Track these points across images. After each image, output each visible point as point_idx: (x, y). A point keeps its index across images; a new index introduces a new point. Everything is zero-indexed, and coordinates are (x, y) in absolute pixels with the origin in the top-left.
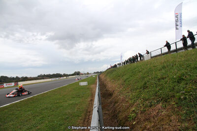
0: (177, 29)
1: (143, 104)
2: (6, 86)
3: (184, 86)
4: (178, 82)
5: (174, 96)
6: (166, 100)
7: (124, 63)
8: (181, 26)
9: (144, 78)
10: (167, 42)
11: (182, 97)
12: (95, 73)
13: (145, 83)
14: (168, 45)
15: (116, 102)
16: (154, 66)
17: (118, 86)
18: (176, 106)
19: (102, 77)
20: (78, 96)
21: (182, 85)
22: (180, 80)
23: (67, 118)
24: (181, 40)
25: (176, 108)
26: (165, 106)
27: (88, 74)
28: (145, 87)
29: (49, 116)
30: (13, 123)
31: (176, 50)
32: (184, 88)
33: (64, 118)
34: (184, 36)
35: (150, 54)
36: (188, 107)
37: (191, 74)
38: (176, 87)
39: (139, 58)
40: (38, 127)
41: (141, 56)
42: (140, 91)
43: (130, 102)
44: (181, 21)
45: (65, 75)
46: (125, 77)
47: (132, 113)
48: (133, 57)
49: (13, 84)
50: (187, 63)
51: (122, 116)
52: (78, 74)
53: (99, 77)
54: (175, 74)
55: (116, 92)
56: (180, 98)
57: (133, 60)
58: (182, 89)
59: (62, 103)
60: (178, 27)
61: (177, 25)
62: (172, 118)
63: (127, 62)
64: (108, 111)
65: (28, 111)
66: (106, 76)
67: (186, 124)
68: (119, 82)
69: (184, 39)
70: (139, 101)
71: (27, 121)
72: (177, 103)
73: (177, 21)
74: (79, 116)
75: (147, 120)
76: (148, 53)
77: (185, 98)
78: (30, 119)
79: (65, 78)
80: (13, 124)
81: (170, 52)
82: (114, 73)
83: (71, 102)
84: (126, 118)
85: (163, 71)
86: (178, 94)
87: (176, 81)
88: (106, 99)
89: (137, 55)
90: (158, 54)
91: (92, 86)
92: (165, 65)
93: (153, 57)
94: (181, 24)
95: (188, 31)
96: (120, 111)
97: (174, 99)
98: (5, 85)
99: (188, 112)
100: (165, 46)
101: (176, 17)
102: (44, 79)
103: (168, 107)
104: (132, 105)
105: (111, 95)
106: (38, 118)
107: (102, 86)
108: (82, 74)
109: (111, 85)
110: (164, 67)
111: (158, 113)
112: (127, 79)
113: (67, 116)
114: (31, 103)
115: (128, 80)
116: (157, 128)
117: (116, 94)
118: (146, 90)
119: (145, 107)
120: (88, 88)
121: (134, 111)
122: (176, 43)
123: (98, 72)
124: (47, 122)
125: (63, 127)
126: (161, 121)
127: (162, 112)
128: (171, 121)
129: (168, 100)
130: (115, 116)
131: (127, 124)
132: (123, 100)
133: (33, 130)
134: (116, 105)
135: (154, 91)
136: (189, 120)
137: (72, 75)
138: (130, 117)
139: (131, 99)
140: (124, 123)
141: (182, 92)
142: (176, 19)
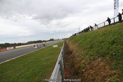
0: (115, 9)
1: (90, 59)
3: (116, 46)
4: (112, 44)
5: (109, 53)
6: (103, 56)
8: (118, 7)
9: (91, 41)
10: (108, 18)
11: (113, 54)
12: (63, 39)
13: (92, 45)
14: (109, 20)
15: (74, 58)
16: (98, 34)
17: (76, 47)
18: (109, 60)
19: (67, 42)
20: (52, 54)
21: (114, 46)
22: (113, 43)
24: (118, 16)
26: (103, 60)
27: (59, 40)
28: (91, 47)
29: (33, 67)
30: (11, 71)
31: (114, 23)
32: (115, 48)
33: (41, 68)
34: (119, 13)
36: (117, 60)
37: (121, 39)
38: (111, 47)
40: (26, 74)
42: (88, 50)
43: (82, 57)
44: (118, 4)
45: (44, 41)
46: (80, 41)
47: (82, 64)
48: (86, 28)
49: (12, 48)
50: (119, 31)
51: (76, 66)
52: (52, 40)
53: (65, 42)
54: (110, 38)
55: (74, 51)
56: (112, 55)
58: (114, 48)
59: (41, 58)
60: (116, 8)
61: (115, 6)
65: (21, 64)
66: (69, 41)
67: (114, 71)
68: (77, 45)
69: (120, 16)
70: (87, 57)
71: (19, 70)
72: (110, 58)
73: (115, 3)
74: (51, 66)
75: (92, 68)
76: (96, 25)
77: (115, 55)
78: (21, 69)
80: (11, 72)
82: (74, 39)
83: (47, 58)
84: (79, 68)
85: (103, 37)
86: (111, 52)
87: (111, 44)
88: (68, 55)
89: (89, 27)
90: (102, 26)
93: (99, 28)
94: (118, 5)
96: (75, 63)
97: (108, 55)
98: (8, 48)
99: (116, 63)
100: (107, 21)
102: (31, 44)
104: (83, 59)
105: (71, 53)
106: (26, 68)
108: (55, 40)
109: (72, 47)
110: (104, 34)
111: (98, 64)
112: (81, 42)
113: (43, 67)
116: (97, 74)
117: (74, 52)
118: (92, 50)
119: (91, 60)
120: (58, 49)
121: (84, 63)
122: (114, 18)
123: (65, 39)
124: (31, 70)
125: (41, 73)
126: (99, 69)
127: (101, 63)
128: (105, 69)
129: (105, 56)
130: (72, 66)
131: (79, 71)
132: (78, 56)
133: (23, 75)
134: (74, 59)
135: (97, 50)
136: (117, 69)
137: (49, 41)
138: (81, 67)
139: (83, 55)
140: (78, 71)
141: (114, 50)
142: (115, 2)
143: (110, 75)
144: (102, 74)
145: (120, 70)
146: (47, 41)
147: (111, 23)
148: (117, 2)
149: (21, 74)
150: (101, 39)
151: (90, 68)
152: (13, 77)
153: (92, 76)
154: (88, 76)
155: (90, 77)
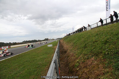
0: (107, 10)
3: (108, 46)
5: (102, 53)
6: (97, 55)
8: (110, 9)
9: (85, 41)
10: (101, 19)
11: (106, 53)
12: (57, 39)
13: (86, 45)
14: (101, 21)
16: (92, 34)
19: (62, 41)
22: (106, 42)
24: (109, 17)
25: (102, 60)
26: (96, 59)
28: (85, 47)
29: (28, 66)
31: (107, 24)
34: (111, 15)
35: (90, 27)
36: (109, 59)
37: (113, 39)
38: (104, 47)
40: (21, 73)
41: (85, 28)
42: (82, 50)
44: (110, 6)
47: (77, 63)
49: (7, 47)
56: (105, 54)
58: (107, 48)
61: (107, 8)
67: (107, 70)
70: (81, 56)
71: (14, 69)
72: (103, 57)
73: (107, 5)
74: (46, 65)
75: (85, 67)
77: (108, 54)
78: (16, 68)
82: (68, 39)
85: (97, 37)
86: (104, 51)
87: (103, 43)
90: (95, 27)
91: (55, 47)
93: (93, 28)
95: (114, 12)
98: (2, 48)
99: (109, 62)
100: (99, 21)
101: (107, 3)
103: (98, 59)
104: (77, 58)
106: (21, 67)
108: (50, 40)
110: (97, 35)
111: (92, 63)
116: (91, 72)
118: (86, 49)
119: (85, 59)
122: (106, 19)
124: (26, 69)
126: (93, 68)
127: (94, 62)
128: (99, 67)
133: (18, 74)
135: (90, 49)
136: (110, 67)
137: (44, 40)
139: (77, 55)
141: (106, 50)
143: (104, 73)
144: (96, 72)
145: (113, 69)
147: (103, 24)
150: (94, 39)
153: (86, 74)
155: (84, 75)
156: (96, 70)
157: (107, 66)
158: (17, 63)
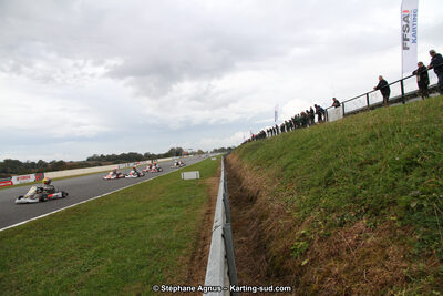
0: (405, 48)
1: (325, 221)
2: (18, 183)
3: (419, 179)
4: (405, 170)
5: (394, 203)
6: (376, 211)
7: (283, 128)
9: (327, 161)
10: (381, 78)
11: (413, 205)
12: (216, 151)
13: (330, 174)
14: (383, 87)
15: (263, 217)
16: (352, 135)
17: (269, 180)
18: (398, 224)
19: (233, 160)
20: (179, 203)
21: (414, 177)
22: (409, 165)
23: (155, 252)
24: (414, 73)
25: (398, 228)
26: (375, 225)
27: (200, 152)
28: (329, 182)
29: (114, 248)
30: (34, 262)
31: (403, 98)
32: (417, 184)
33: (147, 250)
34: (420, 64)
35: (341, 108)
36: (427, 227)
37: (436, 153)
38: (401, 183)
39: (316, 117)
40: (91, 272)
41: (320, 111)
42: (318, 192)
43: (295, 215)
44: (414, 30)
45: (148, 157)
46: (284, 161)
47: (299, 241)
48: (303, 114)
49: (33, 177)
50: (427, 126)
51: (276, 247)
52: (177, 152)
53: (225, 160)
54: (398, 151)
55: (263, 193)
56: (408, 208)
57: (303, 120)
58: (413, 186)
59: (141, 218)
60: (408, 44)
61: (405, 39)
62: (390, 251)
63: (288, 125)
64: (247, 236)
65: (69, 236)
66: (241, 157)
67: (421, 265)
68: (272, 171)
69: (421, 73)
70: (315, 214)
71: (65, 259)
72: (401, 219)
73: (405, 29)
74: (180, 248)
75: (335, 255)
76: (337, 104)
77: (420, 207)
78: (72, 255)
79: (149, 162)
80: (35, 266)
81: (387, 101)
82: (258, 152)
83: (163, 217)
84: (287, 252)
85: (371, 146)
86: (404, 198)
87: (399, 170)
88: (241, 209)
89: (312, 110)
90: (361, 106)
91: (210, 181)
92: (377, 131)
93: (349, 114)
94: (414, 35)
95: (432, 53)
96: (272, 237)
97: (394, 210)
98: (15, 180)
99: (426, 237)
100: (376, 89)
101: (405, 19)
102: (100, 165)
103: (380, 227)
104: (299, 223)
105: (252, 200)
106: (90, 253)
107: (233, 180)
108: (188, 154)
109: (252, 179)
110: (373, 137)
111: (357, 240)
112: (289, 164)
113: (154, 248)
114: (74, 219)
115: (290, 167)
116: (356, 274)
117: (264, 196)
118: (332, 189)
119: (329, 228)
120: (200, 186)
121: (304, 235)
122: (401, 81)
123: (223, 150)
124: (110, 261)
125: (145, 273)
126: (364, 257)
127: (367, 237)
128: (387, 257)
129: (382, 211)
130: (261, 247)
131: (289, 264)
132: (280, 212)
133: (80, 278)
134: (265, 222)
135: (349, 190)
136: (429, 256)
137: (166, 156)
138: (295, 250)
139: (298, 210)
140: (282, 263)
141: (413, 193)
142: (405, 24)
143: (406, 277)
144: (375, 274)
146: (160, 156)
148: (410, 25)
149: (75, 275)
151: (330, 255)
152: (43, 283)
153: (340, 281)
154: (322, 282)
155: (330, 284)
156: (375, 266)
157: (416, 252)
158: (73, 236)
